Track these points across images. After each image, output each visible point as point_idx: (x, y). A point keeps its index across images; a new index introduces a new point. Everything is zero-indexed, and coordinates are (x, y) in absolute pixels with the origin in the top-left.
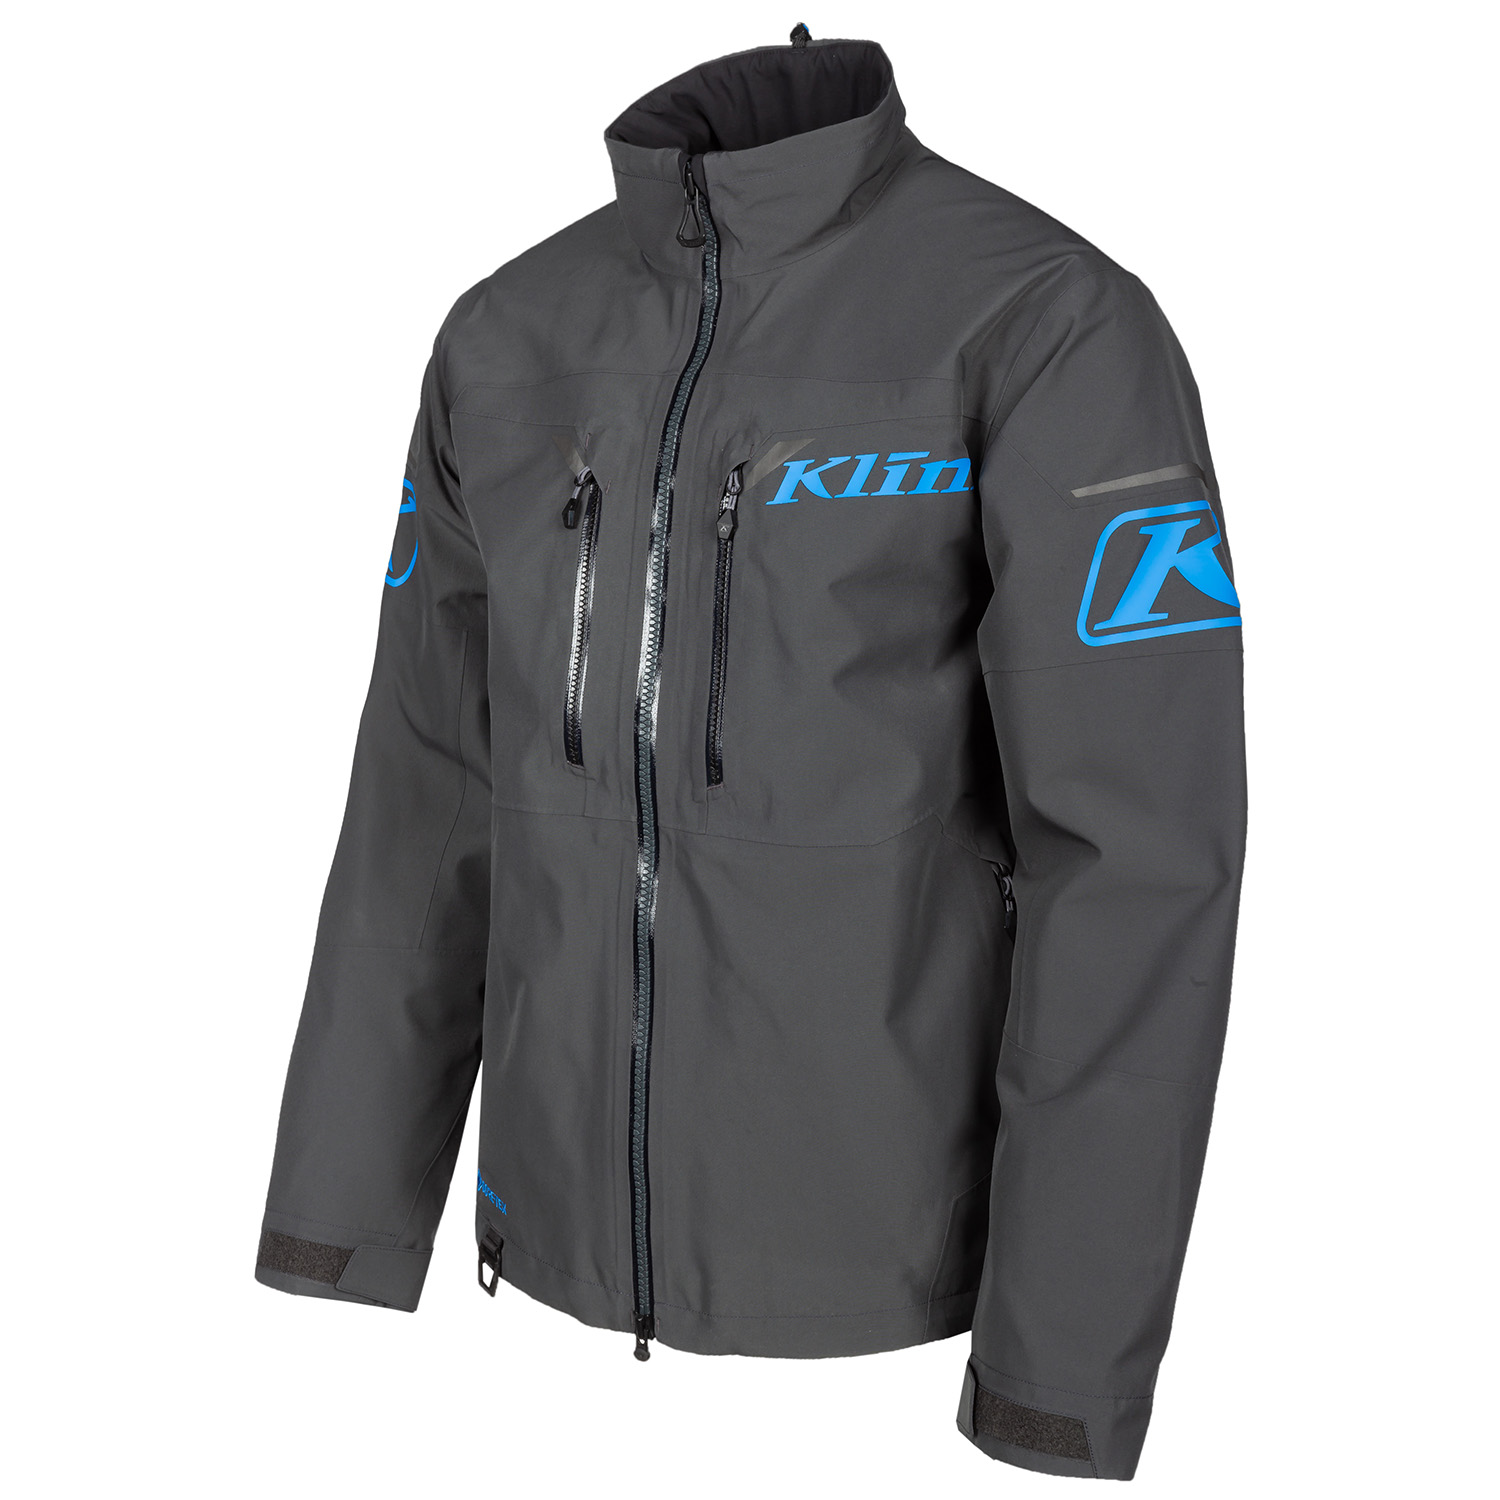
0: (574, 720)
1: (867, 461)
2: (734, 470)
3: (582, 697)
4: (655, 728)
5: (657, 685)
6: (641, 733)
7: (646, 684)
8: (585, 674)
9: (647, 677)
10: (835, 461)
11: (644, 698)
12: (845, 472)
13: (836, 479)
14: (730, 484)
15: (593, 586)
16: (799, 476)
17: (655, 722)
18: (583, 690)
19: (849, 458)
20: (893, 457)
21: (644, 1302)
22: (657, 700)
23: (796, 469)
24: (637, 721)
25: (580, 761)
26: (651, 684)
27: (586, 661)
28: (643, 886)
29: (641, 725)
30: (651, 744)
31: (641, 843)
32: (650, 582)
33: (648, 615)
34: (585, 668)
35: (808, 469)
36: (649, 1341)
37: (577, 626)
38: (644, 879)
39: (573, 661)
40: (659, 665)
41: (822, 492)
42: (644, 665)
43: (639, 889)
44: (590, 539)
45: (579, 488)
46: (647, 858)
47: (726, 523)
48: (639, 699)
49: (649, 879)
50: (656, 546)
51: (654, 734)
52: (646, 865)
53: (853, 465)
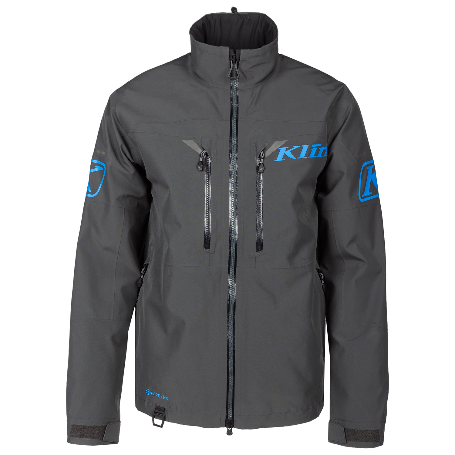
0: (208, 234)
1: (305, 148)
2: (262, 151)
3: (210, 226)
4: (237, 235)
5: (237, 221)
6: (232, 236)
7: (233, 221)
8: (210, 219)
9: (233, 218)
10: (295, 147)
11: (233, 225)
12: (299, 151)
13: (297, 153)
14: (261, 156)
15: (211, 190)
16: (284, 153)
17: (237, 233)
18: (210, 224)
19: (300, 146)
20: (313, 146)
21: (230, 416)
22: (237, 225)
23: (283, 151)
24: (231, 233)
25: (209, 248)
26: (235, 221)
27: (210, 214)
28: (231, 286)
29: (232, 234)
30: (236, 240)
31: (229, 273)
32: (231, 187)
33: (231, 198)
34: (210, 217)
35: (287, 150)
36: (232, 428)
37: (206, 203)
38: (231, 284)
39: (205, 215)
40: (236, 214)
41: (292, 157)
42: (231, 215)
43: (229, 288)
44: (208, 174)
45: (202, 158)
46: (231, 277)
47: (262, 167)
48: (231, 226)
49: (233, 284)
50: (232, 176)
51: (237, 237)
52: (231, 280)
53: (301, 148)
